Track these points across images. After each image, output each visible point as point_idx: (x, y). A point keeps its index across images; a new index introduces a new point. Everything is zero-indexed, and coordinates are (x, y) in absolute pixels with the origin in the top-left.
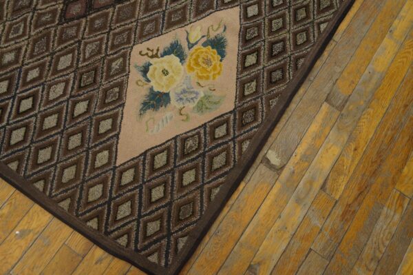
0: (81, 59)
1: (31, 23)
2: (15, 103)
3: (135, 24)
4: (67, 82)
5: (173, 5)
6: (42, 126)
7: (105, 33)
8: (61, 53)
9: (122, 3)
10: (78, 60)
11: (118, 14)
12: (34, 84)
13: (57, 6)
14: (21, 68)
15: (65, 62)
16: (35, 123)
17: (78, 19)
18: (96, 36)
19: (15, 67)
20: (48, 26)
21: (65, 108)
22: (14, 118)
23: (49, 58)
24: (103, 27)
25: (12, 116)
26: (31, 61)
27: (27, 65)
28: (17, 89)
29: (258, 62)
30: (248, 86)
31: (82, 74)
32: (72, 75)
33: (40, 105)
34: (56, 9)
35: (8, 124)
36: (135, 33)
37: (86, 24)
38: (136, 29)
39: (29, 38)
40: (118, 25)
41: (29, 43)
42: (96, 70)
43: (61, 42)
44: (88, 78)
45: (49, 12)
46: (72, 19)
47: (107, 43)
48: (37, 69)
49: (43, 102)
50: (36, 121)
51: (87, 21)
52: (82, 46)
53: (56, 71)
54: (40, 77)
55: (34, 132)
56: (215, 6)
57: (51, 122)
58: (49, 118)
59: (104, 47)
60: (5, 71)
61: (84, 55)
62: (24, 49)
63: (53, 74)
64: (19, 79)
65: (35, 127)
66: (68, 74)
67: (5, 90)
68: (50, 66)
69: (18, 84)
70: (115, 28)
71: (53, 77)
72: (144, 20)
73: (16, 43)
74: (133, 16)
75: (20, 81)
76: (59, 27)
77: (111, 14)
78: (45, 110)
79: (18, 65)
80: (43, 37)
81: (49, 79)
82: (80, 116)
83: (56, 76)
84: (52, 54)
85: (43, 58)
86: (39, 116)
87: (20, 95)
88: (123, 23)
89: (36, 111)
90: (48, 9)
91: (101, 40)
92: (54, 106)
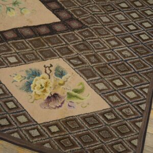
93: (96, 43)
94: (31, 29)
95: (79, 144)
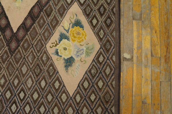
0: (30, 64)
2: (18, 97)
3: (40, 36)
4: (31, 77)
5: (49, 18)
6: (34, 99)
7: (31, 48)
8: (20, 67)
9: (29, 31)
10: (29, 65)
11: (31, 37)
12: (19, 85)
13: (5, 49)
14: (10, 82)
16: (30, 100)
17: (17, 49)
18: (29, 51)
19: (7, 83)
20: (8, 60)
21: (37, 87)
22: (21, 103)
23: (17, 72)
24: (29, 46)
25: (20, 103)
26: (11, 77)
27: (11, 80)
28: (14, 92)
29: (98, 21)
30: (100, 34)
31: (34, 70)
32: (31, 73)
33: (27, 92)
34: (6, 50)
35: (21, 107)
36: (43, 40)
37: (22, 49)
38: (42, 38)
39: (4, 69)
40: (34, 41)
41: (6, 71)
42: (38, 65)
43: (17, 63)
44: (37, 70)
45: (4, 53)
46: (15, 50)
47: (35, 52)
48: (16, 79)
49: (27, 90)
50: (30, 99)
51: (21, 47)
52: (27, 59)
53: (24, 75)
54: (19, 81)
55: (32, 104)
56: (66, 8)
57: (36, 96)
58: (34, 95)
59: (35, 54)
60: (5, 88)
61: (30, 62)
62: (5, 74)
63: (23, 77)
64: (12, 87)
65: (31, 102)
66: (29, 74)
67: (10, 95)
68: (20, 74)
69: (13, 89)
70: (34, 43)
71: (24, 78)
72: (43, 32)
73: (1, 74)
74: (37, 33)
75: (13, 87)
76: (13, 57)
77: (28, 38)
78: (30, 93)
80: (9, 65)
81: (23, 80)
82: (45, 87)
83: (25, 77)
84: (17, 69)
85: (15, 73)
86: (30, 97)
87: (17, 93)
88: (35, 39)
89: (28, 95)
90: (3, 52)
91: (32, 51)
92: (33, 89)
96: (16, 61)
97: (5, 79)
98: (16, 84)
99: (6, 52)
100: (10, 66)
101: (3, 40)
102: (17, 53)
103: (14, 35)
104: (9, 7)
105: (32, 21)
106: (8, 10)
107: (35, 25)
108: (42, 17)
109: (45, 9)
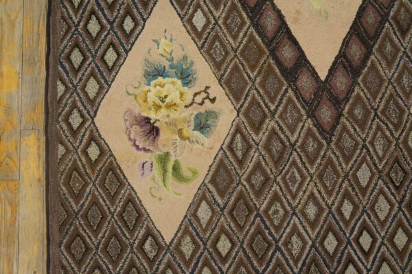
0: (377, 161)
1: (303, 163)
2: (355, 247)
3: (390, 87)
4: (381, 192)
5: (407, 39)
6: (397, 248)
7: (374, 119)
8: (353, 169)
9: (361, 74)
10: (375, 165)
11: (368, 89)
12: (356, 218)
13: (306, 124)
14: (330, 212)
15: (364, 175)
16: (389, 251)
17: (338, 123)
18: (370, 128)
19: (324, 215)
20: (322, 154)
21: (403, 217)
22: (368, 262)
23: (346, 182)
24: (367, 114)
25: (364, 261)
26: (332, 199)
27: (333, 205)
28: (345, 234)
31: (388, 175)
32: (380, 182)
33: (377, 232)
34: (309, 129)
35: (368, 271)
36: (400, 97)
37: (350, 123)
38: (396, 91)
39: (312, 178)
40: (378, 100)
41: (316, 183)
42: (397, 161)
43: (347, 160)
44: (397, 174)
45: (306, 137)
46: (334, 127)
47: (388, 128)
48: (346, 201)
49: (378, 226)
50: (388, 249)
51: (347, 118)
53: (364, 191)
54: (356, 207)
55: (395, 260)
57: (401, 239)
58: (396, 237)
59: (388, 133)
60: (319, 227)
61: (378, 156)
62: (315, 192)
63: (364, 196)
64: (338, 223)
65: (391, 254)
66: (376, 184)
67: (336, 243)
68: (354, 189)
69: (341, 228)
70: (378, 106)
71: (366, 198)
72: (395, 76)
73: (305, 192)
74: (382, 80)
75: (341, 224)
76: (333, 145)
77: (362, 94)
78: (386, 232)
79: (327, 211)
80: (326, 167)
81: (364, 202)
83: (368, 194)
84: (346, 176)
85: (341, 186)
86: (386, 242)
87: (353, 236)
88: (380, 95)
89: (380, 240)
90: (302, 135)
91: (379, 128)
92: (391, 223)
93: (297, 175)
94: (280, 27)
95: (82, 206)
96: (344, 155)
97: (317, 204)
98: (347, 215)
99: (310, 133)
100: (329, 170)
101: (296, 100)
102: (341, 135)
103: (323, 88)
104: (298, 12)
105: (363, 47)
106: (296, 20)
107: (372, 57)
108: (387, 35)
109: (392, 14)
